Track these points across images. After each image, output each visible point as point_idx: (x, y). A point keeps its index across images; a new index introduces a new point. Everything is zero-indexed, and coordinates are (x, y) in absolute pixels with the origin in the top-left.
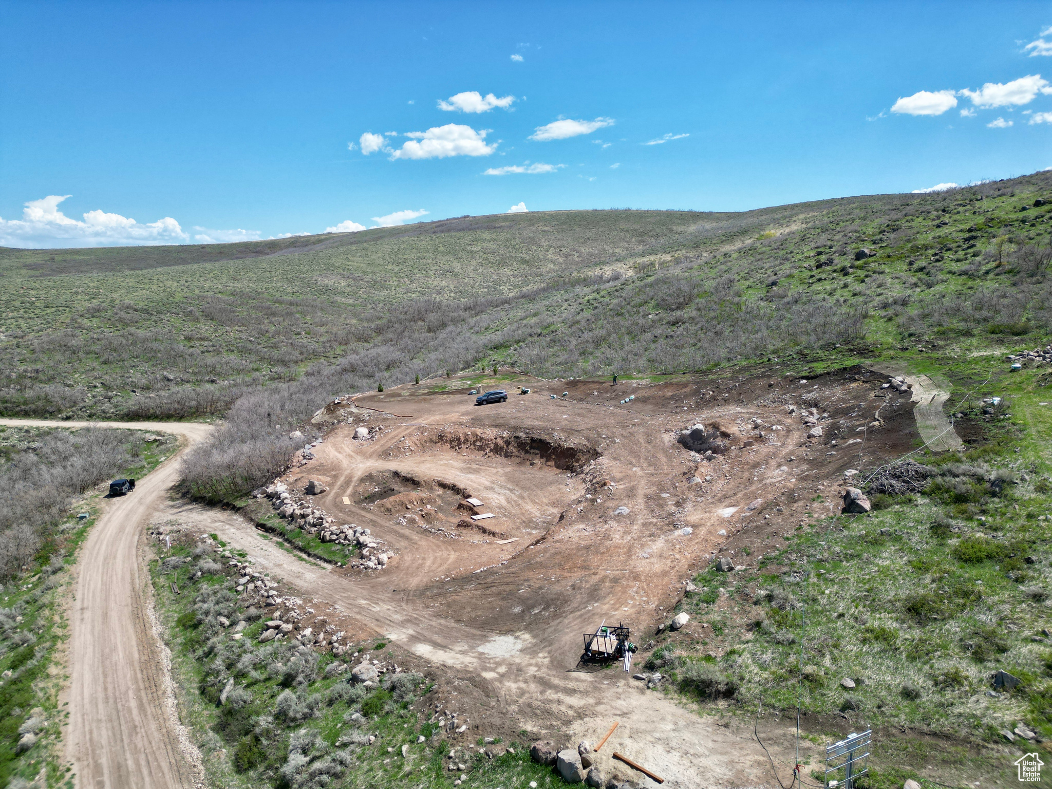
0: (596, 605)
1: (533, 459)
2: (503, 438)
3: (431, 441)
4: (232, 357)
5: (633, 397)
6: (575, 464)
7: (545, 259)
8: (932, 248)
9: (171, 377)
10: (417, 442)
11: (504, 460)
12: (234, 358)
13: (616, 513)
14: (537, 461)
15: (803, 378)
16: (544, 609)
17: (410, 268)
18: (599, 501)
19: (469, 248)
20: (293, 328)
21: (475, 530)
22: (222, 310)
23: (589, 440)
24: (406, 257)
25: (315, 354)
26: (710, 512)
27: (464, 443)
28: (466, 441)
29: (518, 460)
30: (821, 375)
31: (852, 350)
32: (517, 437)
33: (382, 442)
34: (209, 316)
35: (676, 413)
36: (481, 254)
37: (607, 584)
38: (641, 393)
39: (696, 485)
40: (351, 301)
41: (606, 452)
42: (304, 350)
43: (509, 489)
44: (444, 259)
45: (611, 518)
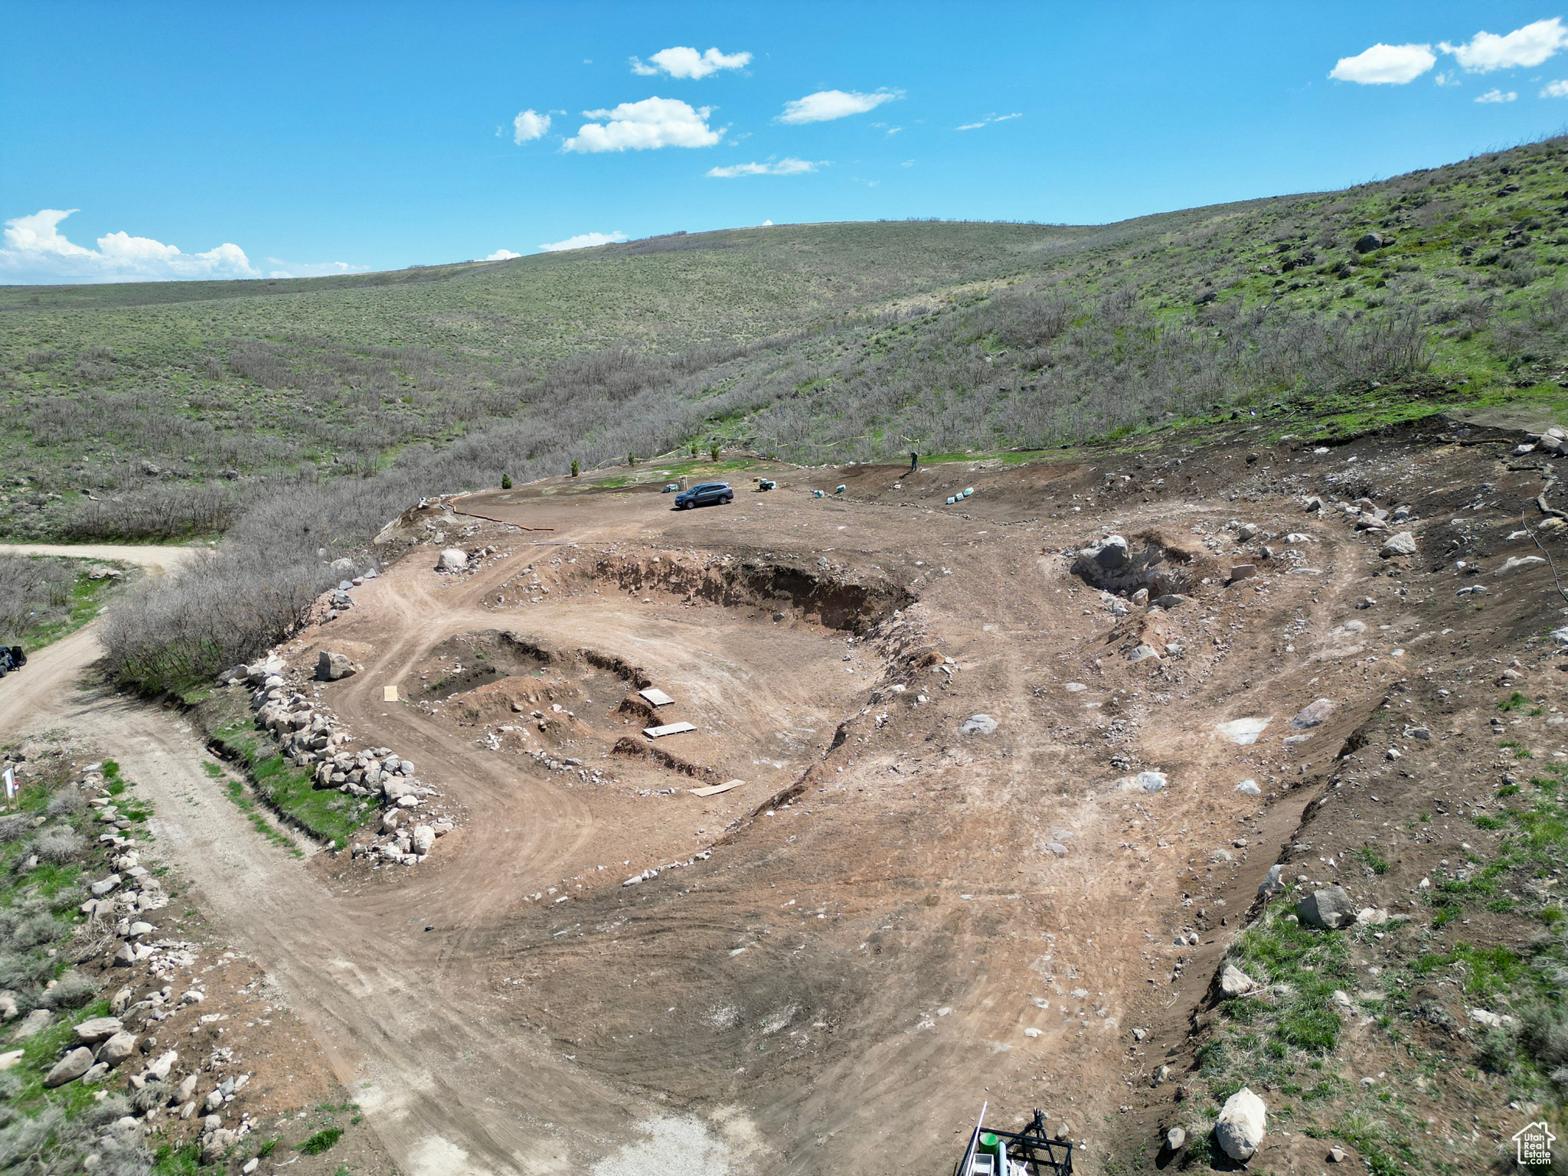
0: (944, 1011)
1: (780, 609)
2: (721, 568)
3: (584, 574)
4: (269, 436)
5: (970, 490)
6: (861, 617)
7: (805, 293)
8: (1500, 226)
9: (156, 469)
10: (556, 577)
11: (723, 610)
12: (272, 439)
13: (967, 728)
14: (788, 612)
15: (1320, 443)
16: (797, 1017)
17: (587, 305)
18: (922, 698)
19: (682, 275)
20: (382, 393)
21: (651, 760)
22: (261, 363)
23: (889, 571)
24: (581, 288)
25: (417, 434)
26: (1196, 729)
27: (647, 578)
28: (651, 573)
29: (750, 610)
30: (1358, 437)
31: (1408, 391)
32: (748, 567)
33: (489, 575)
34: (238, 371)
35: (1060, 517)
36: (703, 284)
37: (968, 937)
38: (985, 484)
39: (1148, 662)
40: (486, 354)
41: (925, 594)
42: (398, 427)
43: (729, 669)
44: (643, 291)
45: (954, 741)
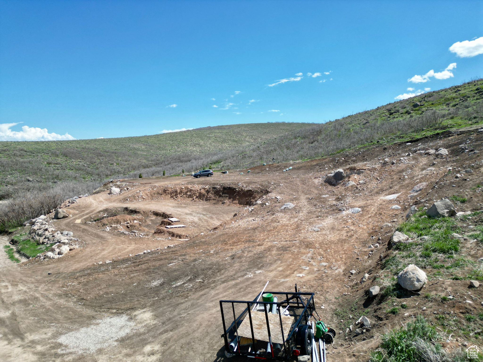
1: (224, 200)
2: (205, 189)
3: (158, 193)
4: (71, 172)
5: (291, 168)
6: (252, 200)
8: (457, 98)
9: (31, 180)
10: (148, 194)
11: (205, 202)
13: (283, 208)
14: (227, 201)
15: (408, 142)
18: (267, 204)
21: (166, 235)
23: (262, 186)
26: (373, 199)
28: (181, 192)
29: (214, 202)
30: (421, 139)
31: (435, 129)
32: (214, 188)
33: (126, 194)
35: (321, 171)
36: (214, 138)
38: (296, 166)
41: (274, 191)
43: (203, 214)
45: (278, 211)
